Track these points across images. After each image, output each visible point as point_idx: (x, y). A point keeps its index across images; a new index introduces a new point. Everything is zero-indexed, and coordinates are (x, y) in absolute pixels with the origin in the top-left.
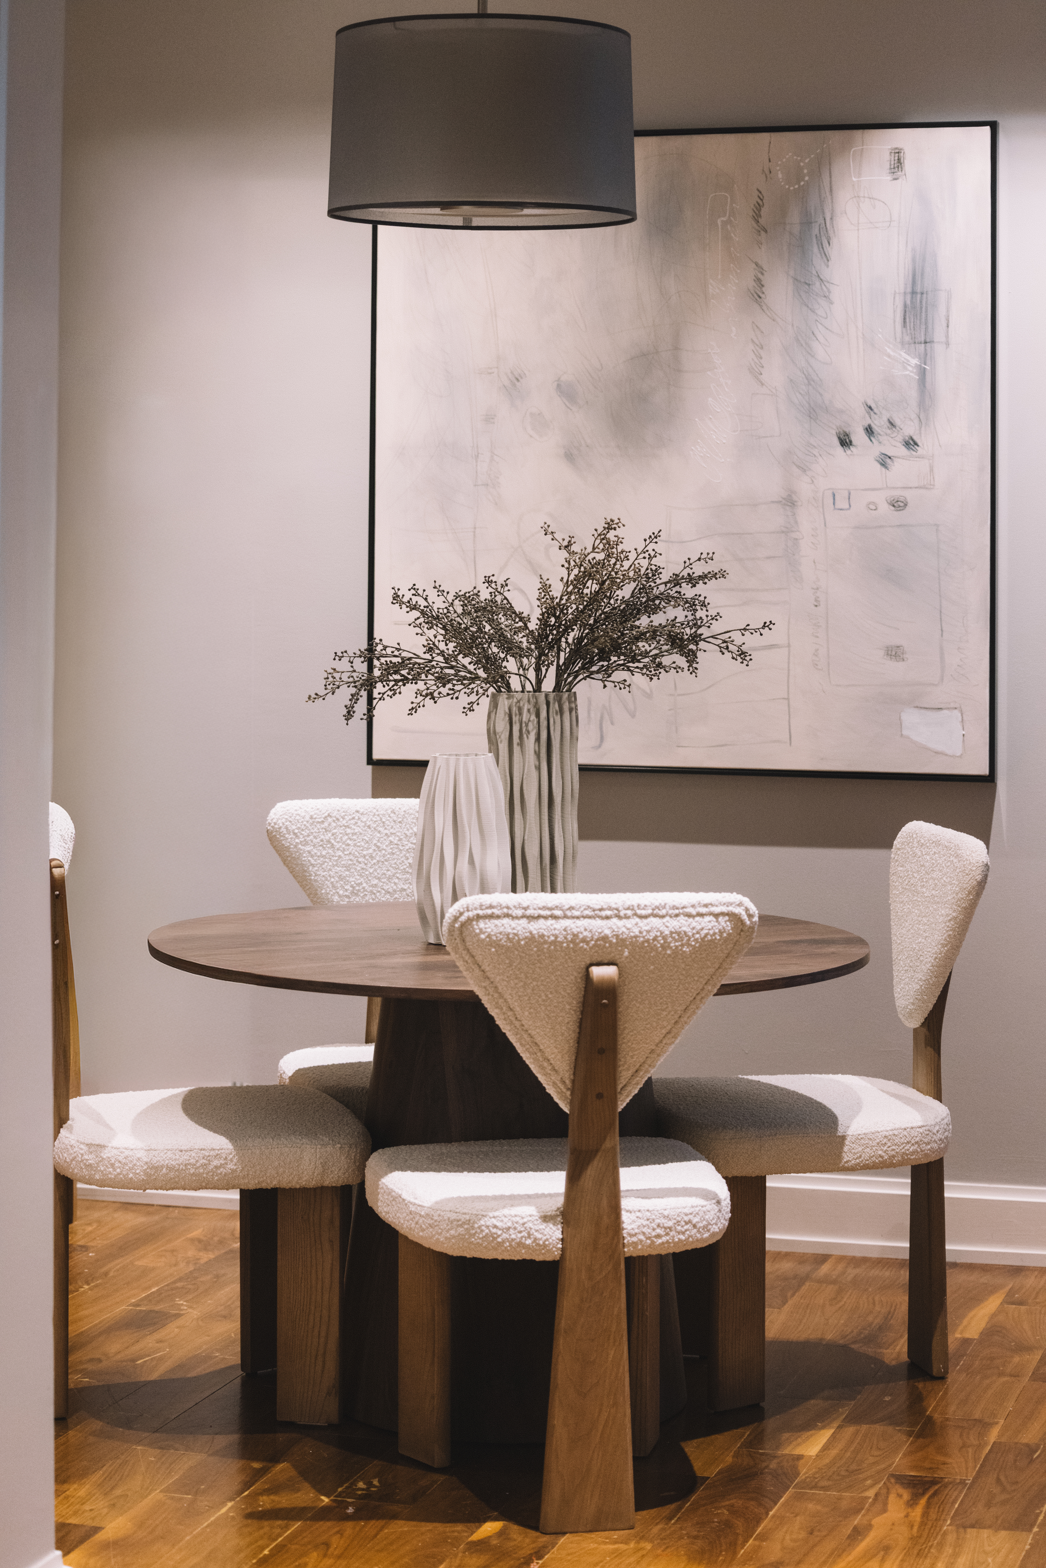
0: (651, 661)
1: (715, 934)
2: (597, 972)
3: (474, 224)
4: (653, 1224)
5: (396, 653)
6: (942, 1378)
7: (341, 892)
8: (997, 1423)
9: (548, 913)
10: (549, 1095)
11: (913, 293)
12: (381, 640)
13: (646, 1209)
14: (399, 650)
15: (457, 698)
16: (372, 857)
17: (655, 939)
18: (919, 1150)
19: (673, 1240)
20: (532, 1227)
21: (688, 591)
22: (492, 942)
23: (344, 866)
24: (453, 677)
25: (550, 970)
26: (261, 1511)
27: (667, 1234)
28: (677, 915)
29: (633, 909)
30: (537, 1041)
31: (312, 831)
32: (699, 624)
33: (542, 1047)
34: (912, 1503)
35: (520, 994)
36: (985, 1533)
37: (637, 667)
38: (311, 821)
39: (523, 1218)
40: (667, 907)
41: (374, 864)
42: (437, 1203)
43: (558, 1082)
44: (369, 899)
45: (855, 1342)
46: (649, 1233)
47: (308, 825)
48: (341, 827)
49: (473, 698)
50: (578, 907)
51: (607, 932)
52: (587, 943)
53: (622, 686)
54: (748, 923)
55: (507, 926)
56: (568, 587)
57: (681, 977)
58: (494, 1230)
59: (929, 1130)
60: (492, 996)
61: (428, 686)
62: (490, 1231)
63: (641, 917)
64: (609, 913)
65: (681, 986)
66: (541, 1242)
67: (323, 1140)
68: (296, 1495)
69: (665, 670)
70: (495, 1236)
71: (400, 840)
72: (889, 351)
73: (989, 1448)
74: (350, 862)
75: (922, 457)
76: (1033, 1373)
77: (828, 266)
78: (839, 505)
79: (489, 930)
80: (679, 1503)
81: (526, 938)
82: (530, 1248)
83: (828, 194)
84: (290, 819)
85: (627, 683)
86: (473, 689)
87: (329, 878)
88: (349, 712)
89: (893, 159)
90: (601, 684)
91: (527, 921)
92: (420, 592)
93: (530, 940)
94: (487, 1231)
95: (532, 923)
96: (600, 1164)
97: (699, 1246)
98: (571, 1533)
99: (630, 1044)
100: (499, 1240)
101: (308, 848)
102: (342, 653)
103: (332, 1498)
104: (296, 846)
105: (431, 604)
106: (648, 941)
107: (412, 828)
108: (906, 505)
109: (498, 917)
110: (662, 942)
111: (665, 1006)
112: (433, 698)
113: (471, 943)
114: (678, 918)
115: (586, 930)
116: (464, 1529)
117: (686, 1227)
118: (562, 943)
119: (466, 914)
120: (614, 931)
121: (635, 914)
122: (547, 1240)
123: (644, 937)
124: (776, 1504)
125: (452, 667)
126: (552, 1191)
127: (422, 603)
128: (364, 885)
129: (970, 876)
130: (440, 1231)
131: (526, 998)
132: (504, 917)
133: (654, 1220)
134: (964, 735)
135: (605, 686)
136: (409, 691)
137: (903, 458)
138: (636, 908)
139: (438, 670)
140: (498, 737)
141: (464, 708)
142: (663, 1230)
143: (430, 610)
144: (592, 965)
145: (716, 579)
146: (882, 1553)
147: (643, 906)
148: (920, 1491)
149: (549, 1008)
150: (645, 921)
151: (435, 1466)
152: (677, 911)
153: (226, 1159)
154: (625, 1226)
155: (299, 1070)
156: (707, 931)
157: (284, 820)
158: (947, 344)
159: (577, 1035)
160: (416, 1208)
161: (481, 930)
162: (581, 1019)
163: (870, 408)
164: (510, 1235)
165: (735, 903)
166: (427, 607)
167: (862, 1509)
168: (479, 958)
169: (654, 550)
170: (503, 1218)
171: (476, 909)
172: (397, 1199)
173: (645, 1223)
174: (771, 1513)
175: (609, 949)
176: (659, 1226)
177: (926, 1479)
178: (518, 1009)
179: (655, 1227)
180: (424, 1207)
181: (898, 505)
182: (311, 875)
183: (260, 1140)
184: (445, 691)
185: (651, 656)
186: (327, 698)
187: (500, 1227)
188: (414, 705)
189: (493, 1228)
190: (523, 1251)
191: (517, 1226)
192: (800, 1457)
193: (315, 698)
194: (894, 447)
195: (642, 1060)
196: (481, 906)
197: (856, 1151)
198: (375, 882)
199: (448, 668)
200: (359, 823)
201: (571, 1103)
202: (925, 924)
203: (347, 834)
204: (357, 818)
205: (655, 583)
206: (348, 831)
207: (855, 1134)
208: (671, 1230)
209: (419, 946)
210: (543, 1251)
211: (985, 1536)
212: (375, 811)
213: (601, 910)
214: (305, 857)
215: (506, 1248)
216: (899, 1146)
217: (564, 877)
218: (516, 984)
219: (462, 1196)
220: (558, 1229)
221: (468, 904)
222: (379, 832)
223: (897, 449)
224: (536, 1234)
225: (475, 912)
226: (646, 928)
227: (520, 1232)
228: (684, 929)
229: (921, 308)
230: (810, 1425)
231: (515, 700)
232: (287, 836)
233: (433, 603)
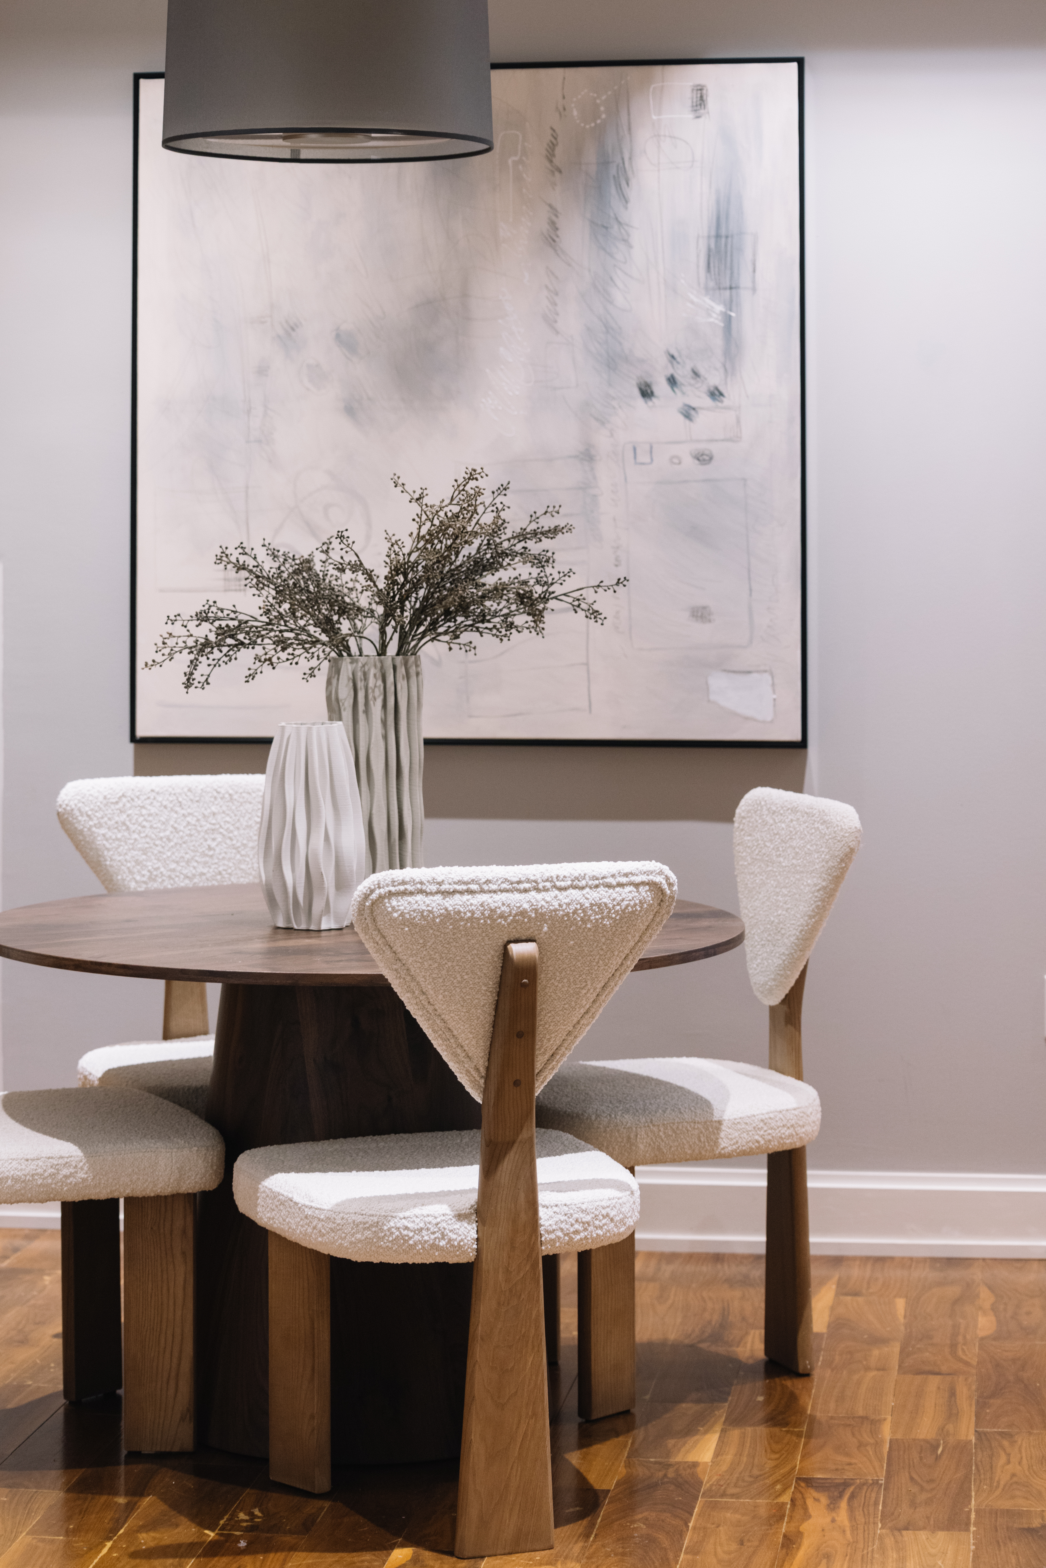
0: (503, 621)
1: (635, 905)
2: (517, 949)
3: (302, 157)
4: (571, 1220)
5: (232, 615)
6: (807, 1375)
7: (138, 878)
8: (885, 1419)
9: (465, 887)
10: (460, 1084)
11: (718, 236)
12: (215, 602)
13: (563, 1203)
14: (235, 612)
15: (297, 663)
16: (169, 840)
17: (575, 912)
18: (794, 1133)
19: (592, 1235)
20: (446, 1227)
21: (534, 547)
22: (406, 921)
23: (140, 849)
24: (293, 641)
25: (466, 949)
26: (145, 1550)
27: (586, 1229)
28: (597, 886)
29: (552, 881)
30: (450, 1026)
31: (106, 812)
32: (550, 581)
33: (455, 1033)
34: (833, 1506)
35: (434, 976)
36: (923, 1535)
37: (486, 628)
38: (105, 802)
39: (436, 1218)
40: (587, 877)
41: (172, 847)
42: (337, 1205)
43: (472, 1070)
44: (168, 885)
45: (699, 1342)
46: (567, 1229)
47: (102, 806)
48: (136, 807)
49: (314, 663)
50: (495, 880)
51: (526, 906)
52: (505, 919)
53: (468, 648)
54: (668, 892)
55: (420, 902)
56: (418, 542)
57: (602, 953)
58: (406, 1232)
59: (803, 1113)
60: (404, 979)
61: (267, 650)
62: (400, 1233)
63: (560, 889)
64: (527, 886)
65: (601, 962)
66: (456, 1243)
67: (178, 1143)
68: (176, 1531)
69: (517, 630)
70: (407, 1238)
71: (198, 820)
72: (692, 297)
73: (888, 1446)
74: (147, 845)
75: (728, 408)
76: (900, 1366)
77: (626, 208)
78: (640, 459)
79: (402, 908)
80: (589, 1518)
81: (441, 915)
82: (443, 1250)
83: (626, 132)
84: (83, 800)
85: (472, 645)
86: (313, 653)
87: (125, 863)
88: (188, 680)
89: (695, 96)
90: (446, 646)
91: (442, 897)
92: (248, 550)
93: (446, 917)
94: (398, 1233)
95: (447, 899)
96: (517, 1157)
97: (617, 1240)
98: (489, 1556)
99: (547, 1026)
100: (411, 1242)
101: (103, 831)
102: (175, 616)
103: (217, 1531)
104: (89, 829)
105: (261, 563)
106: (567, 914)
107: (210, 808)
108: (711, 458)
109: (411, 893)
110: (582, 915)
111: (584, 984)
112: (272, 664)
113: (382, 923)
114: (598, 890)
115: (503, 904)
116: (373, 1557)
117: (604, 1221)
118: (479, 919)
119: (377, 892)
120: (532, 905)
121: (555, 886)
122: (462, 1240)
123: (563, 911)
124: (692, 1515)
125: (292, 630)
126: (467, 1187)
127: (251, 563)
128: (162, 869)
129: (843, 843)
130: (343, 1235)
131: (441, 980)
132: (418, 893)
133: (571, 1215)
134: (775, 700)
135: (450, 649)
136: (246, 656)
137: (708, 409)
138: (555, 880)
139: (277, 633)
140: (341, 704)
141: (305, 674)
142: (581, 1225)
143: (261, 570)
144: (509, 942)
145: (563, 533)
146: (824, 1561)
147: (562, 877)
148: (836, 1494)
149: (464, 991)
150: (565, 893)
151: (316, 1492)
152: (597, 882)
153: (76, 1167)
154: (541, 1222)
155: (109, 1070)
156: (628, 902)
157: (76, 802)
158: (754, 290)
159: (493, 1018)
160: (314, 1212)
161: (393, 908)
162: (497, 1001)
163: (673, 357)
164: (423, 1237)
165: (655, 871)
166: (257, 567)
167: (784, 1516)
168: (391, 939)
169: (501, 503)
170: (415, 1219)
171: (388, 885)
172: (287, 1203)
173: (563, 1218)
174: (691, 1525)
175: (528, 925)
176: (577, 1221)
177: (837, 1481)
178: (432, 992)
179: (573, 1222)
180: (324, 1210)
181: (704, 458)
182: (106, 860)
183: (112, 1145)
184: (284, 655)
185: (503, 616)
186: (164, 664)
187: (412, 1228)
188: (251, 672)
189: (404, 1230)
190: (437, 1254)
191: (430, 1226)
192: (695, 1465)
193: (152, 665)
194: (698, 398)
195: (558, 1042)
196: (393, 882)
197: (733, 1136)
198: (173, 866)
199: (287, 631)
200: (155, 803)
201: (485, 1092)
202: (786, 895)
203: (142, 816)
204: (152, 797)
205: (500, 538)
206: (144, 812)
207: (731, 1118)
208: (589, 1225)
209: (268, 931)
210: (458, 1253)
211: (924, 1537)
212: (170, 790)
213: (519, 882)
214: (100, 841)
215: (418, 1251)
216: (775, 1129)
217: (412, 854)
218: (431, 965)
219: (364, 1196)
220: (473, 1229)
221: (379, 881)
222: (176, 812)
223: (701, 401)
224: (450, 1234)
225: (387, 889)
226: (566, 901)
227: (434, 1233)
228: (605, 900)
229: (726, 253)
230: (691, 1429)
231: (360, 665)
232: (80, 818)
233: (263, 562)
